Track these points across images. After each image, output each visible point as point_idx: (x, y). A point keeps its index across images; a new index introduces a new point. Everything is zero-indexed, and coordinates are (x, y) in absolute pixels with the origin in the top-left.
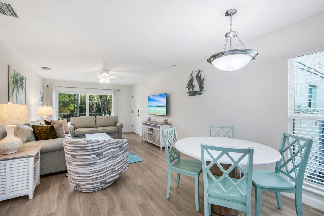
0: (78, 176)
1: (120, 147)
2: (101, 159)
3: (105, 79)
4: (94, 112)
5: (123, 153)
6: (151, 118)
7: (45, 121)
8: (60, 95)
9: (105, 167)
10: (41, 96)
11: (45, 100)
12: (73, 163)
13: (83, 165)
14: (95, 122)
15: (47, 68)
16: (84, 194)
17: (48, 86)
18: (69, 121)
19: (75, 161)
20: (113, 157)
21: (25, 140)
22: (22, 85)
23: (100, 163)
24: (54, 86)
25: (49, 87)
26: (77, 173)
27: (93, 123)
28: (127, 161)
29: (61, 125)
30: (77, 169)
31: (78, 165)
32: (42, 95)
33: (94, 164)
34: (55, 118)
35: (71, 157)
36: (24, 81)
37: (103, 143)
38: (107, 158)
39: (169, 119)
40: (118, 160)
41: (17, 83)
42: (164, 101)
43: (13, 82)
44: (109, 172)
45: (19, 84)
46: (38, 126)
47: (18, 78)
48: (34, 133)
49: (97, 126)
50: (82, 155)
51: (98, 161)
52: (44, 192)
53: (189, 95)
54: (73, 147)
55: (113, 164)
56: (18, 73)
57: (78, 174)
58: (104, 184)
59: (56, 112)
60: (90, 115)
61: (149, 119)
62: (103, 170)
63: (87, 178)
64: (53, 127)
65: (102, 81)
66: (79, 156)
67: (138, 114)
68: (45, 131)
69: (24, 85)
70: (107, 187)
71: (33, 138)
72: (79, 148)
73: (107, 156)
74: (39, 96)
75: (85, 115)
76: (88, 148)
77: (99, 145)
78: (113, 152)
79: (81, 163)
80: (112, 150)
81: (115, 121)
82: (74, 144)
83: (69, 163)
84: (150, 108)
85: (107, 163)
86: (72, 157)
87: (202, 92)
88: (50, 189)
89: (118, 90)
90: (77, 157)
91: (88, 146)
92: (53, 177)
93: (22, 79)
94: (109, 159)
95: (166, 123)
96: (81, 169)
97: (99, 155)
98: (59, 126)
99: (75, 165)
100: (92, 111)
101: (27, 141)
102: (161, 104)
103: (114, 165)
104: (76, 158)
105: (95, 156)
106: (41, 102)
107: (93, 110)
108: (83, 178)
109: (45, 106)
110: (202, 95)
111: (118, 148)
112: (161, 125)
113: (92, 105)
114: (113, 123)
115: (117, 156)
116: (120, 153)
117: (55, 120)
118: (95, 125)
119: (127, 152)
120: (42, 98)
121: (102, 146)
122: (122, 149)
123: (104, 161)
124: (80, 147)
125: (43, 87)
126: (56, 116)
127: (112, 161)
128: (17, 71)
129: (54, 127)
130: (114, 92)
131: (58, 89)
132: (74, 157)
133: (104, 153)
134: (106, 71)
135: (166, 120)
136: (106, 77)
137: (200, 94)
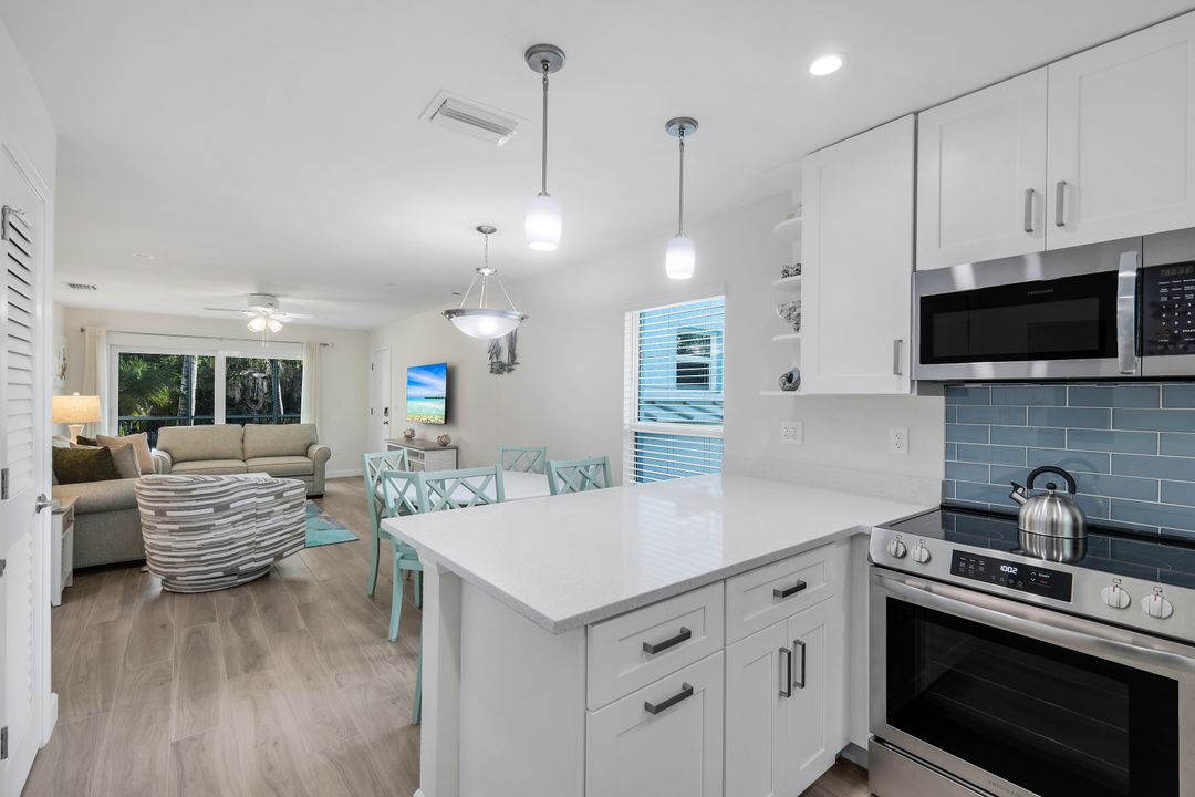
0: (169, 557)
1: (279, 495)
2: (224, 517)
4: (260, 412)
5: (285, 510)
6: (413, 431)
7: (78, 437)
8: (123, 357)
9: (235, 536)
10: (62, 362)
12: (159, 526)
13: (182, 530)
14: (240, 441)
16: (184, 597)
17: (82, 330)
18: (152, 443)
19: (163, 523)
20: (256, 516)
23: (221, 527)
24: (105, 329)
25: (87, 333)
26: (168, 549)
27: (234, 446)
28: (300, 531)
29: (130, 447)
30: (166, 540)
31: (171, 531)
32: (64, 359)
33: (208, 528)
34: (108, 429)
35: (153, 513)
37: (229, 483)
38: (240, 516)
39: (454, 435)
40: (269, 523)
42: (440, 385)
44: (245, 548)
46: (65, 450)
49: (248, 455)
50: (180, 509)
51: (217, 522)
52: (85, 596)
53: (492, 372)
54: (159, 490)
55: (258, 531)
57: (170, 551)
58: (235, 577)
59: (110, 412)
60: (228, 421)
61: (408, 433)
62: (231, 541)
63: (193, 560)
64: (106, 450)
65: (257, 325)
66: (172, 509)
67: (386, 419)
68: (86, 462)
70: (244, 584)
72: (172, 494)
73: (240, 512)
74: (55, 365)
75: (211, 422)
76: (194, 493)
77: (221, 486)
78: (257, 504)
79: (177, 527)
80: (254, 499)
81: (307, 442)
82: (160, 484)
83: (149, 527)
84: (410, 402)
85: (241, 528)
86: (157, 515)
87: (514, 367)
88: (101, 592)
89: (325, 345)
90: (168, 513)
91: (194, 489)
92: (107, 576)
94: (245, 518)
95: (444, 445)
96: (177, 538)
97: (219, 508)
98: (125, 448)
99: (163, 532)
100: (253, 407)
102: (436, 394)
103: (260, 535)
104: (165, 515)
105: (211, 510)
106: (60, 382)
107: (256, 402)
108: (182, 560)
109: (76, 394)
110: (513, 373)
111: (273, 498)
112: (426, 450)
113: (251, 384)
114: (299, 445)
115: (269, 515)
116: (276, 509)
117: (107, 435)
118: (239, 454)
119: (301, 511)
120: (64, 370)
121: (228, 490)
122: (280, 501)
123: (233, 523)
124: (175, 491)
125: (66, 334)
126: (110, 425)
127: (254, 524)
129: (109, 451)
130: (311, 350)
131: (116, 339)
132: (161, 512)
133: (232, 506)
134: (268, 298)
135: (445, 436)
136: (267, 317)
137: (510, 370)
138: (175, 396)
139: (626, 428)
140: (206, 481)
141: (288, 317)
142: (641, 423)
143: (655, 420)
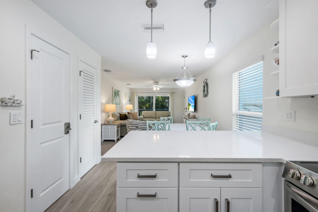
3: (156, 88)
8: (139, 97)
11: (131, 101)
15: (129, 84)
20: (143, 129)
21: (116, 119)
22: (118, 94)
24: (136, 92)
25: (133, 93)
27: (154, 116)
32: (130, 98)
36: (119, 92)
39: (196, 114)
41: (116, 94)
43: (114, 94)
45: (117, 94)
47: (117, 91)
48: (120, 117)
49: (157, 118)
56: (116, 90)
59: (137, 108)
60: (156, 110)
61: (188, 114)
65: (155, 89)
67: (186, 110)
69: (119, 94)
71: (119, 119)
74: (128, 99)
80: (143, 126)
81: (168, 115)
89: (174, 93)
90: (129, 127)
93: (118, 92)
101: (117, 120)
105: (135, 127)
106: (129, 102)
112: (189, 118)
120: (130, 100)
125: (131, 93)
126: (137, 111)
128: (116, 89)
130: (171, 94)
131: (138, 94)
133: (139, 127)
134: (156, 83)
135: (194, 115)
136: (156, 87)
137: (207, 96)
138: (149, 105)
139: (234, 113)
140: (134, 121)
141: (161, 87)
142: (240, 112)
143: (250, 111)
